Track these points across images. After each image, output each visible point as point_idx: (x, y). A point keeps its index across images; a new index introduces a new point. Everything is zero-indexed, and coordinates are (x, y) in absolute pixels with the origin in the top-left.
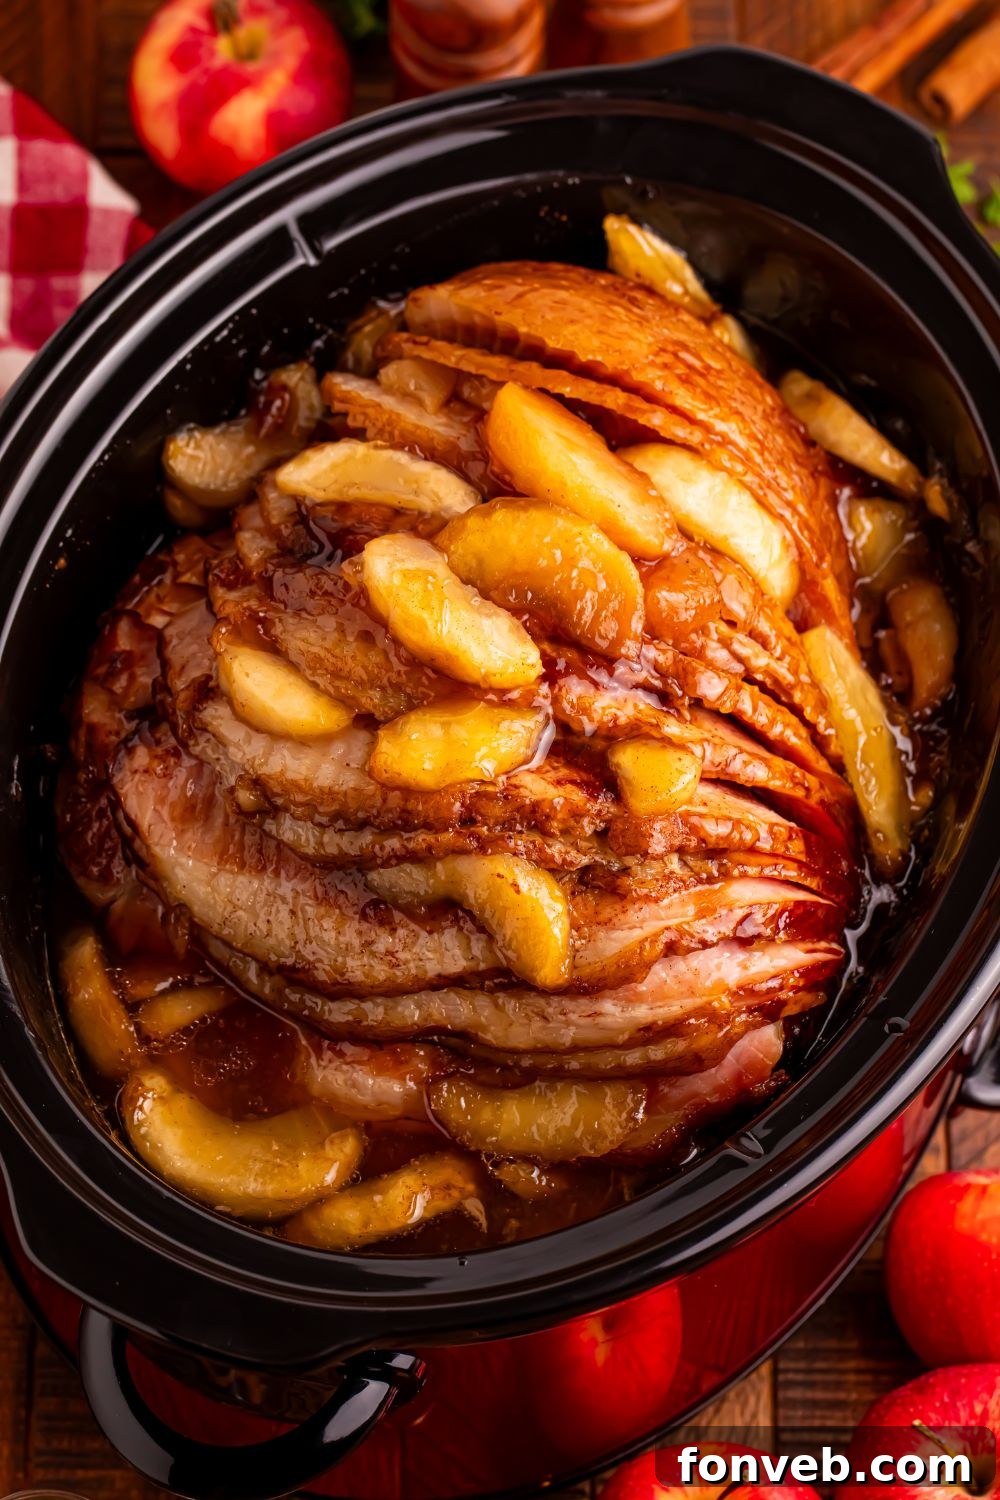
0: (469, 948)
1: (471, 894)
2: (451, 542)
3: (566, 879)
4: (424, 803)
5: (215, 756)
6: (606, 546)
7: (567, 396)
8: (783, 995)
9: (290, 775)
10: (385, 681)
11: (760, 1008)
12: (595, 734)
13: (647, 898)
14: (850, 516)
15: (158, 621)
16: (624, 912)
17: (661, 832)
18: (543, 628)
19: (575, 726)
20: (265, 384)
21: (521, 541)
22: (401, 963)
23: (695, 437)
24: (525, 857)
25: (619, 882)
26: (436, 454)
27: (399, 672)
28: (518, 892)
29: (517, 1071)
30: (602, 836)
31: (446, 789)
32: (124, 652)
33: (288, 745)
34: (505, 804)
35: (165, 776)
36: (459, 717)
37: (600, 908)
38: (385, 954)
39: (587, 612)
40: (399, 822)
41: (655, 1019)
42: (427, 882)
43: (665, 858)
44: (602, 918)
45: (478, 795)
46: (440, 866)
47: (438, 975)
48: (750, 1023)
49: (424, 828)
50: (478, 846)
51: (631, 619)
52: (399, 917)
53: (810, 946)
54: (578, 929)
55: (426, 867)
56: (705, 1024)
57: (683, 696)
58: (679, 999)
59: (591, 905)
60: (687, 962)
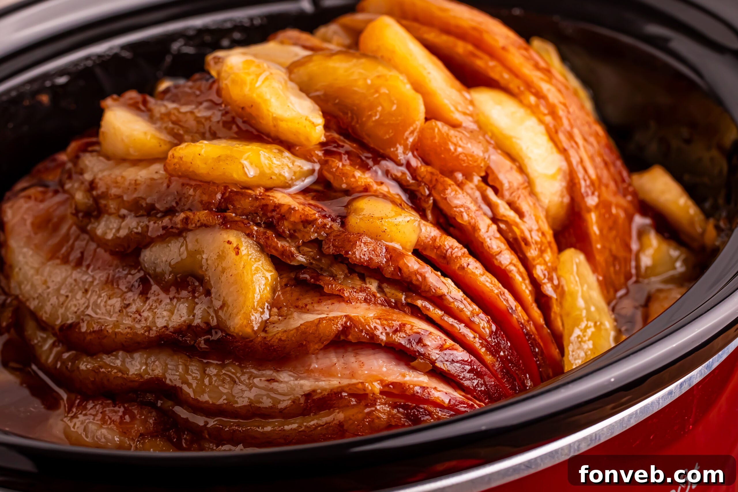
0: (194, 309)
2: (297, 67)
3: (285, 275)
4: (195, 189)
6: (407, 88)
10: (207, 128)
11: (404, 407)
12: (346, 190)
14: (641, 235)
16: (319, 303)
17: (365, 243)
19: (335, 184)
22: (143, 320)
23: (515, 85)
24: (255, 239)
25: (321, 278)
28: (237, 253)
29: (206, 432)
30: (319, 244)
34: (253, 201)
35: (40, 201)
37: (301, 298)
38: (135, 313)
39: (374, 119)
40: (174, 204)
41: (317, 388)
42: (180, 251)
43: (367, 280)
44: (301, 303)
45: (237, 193)
46: (190, 237)
47: (165, 327)
48: (393, 416)
49: (190, 210)
50: (222, 223)
51: (406, 130)
52: (155, 288)
53: (469, 396)
54: (279, 309)
55: (181, 240)
56: (355, 403)
57: (430, 195)
58: (340, 378)
59: (296, 295)
60: (358, 357)
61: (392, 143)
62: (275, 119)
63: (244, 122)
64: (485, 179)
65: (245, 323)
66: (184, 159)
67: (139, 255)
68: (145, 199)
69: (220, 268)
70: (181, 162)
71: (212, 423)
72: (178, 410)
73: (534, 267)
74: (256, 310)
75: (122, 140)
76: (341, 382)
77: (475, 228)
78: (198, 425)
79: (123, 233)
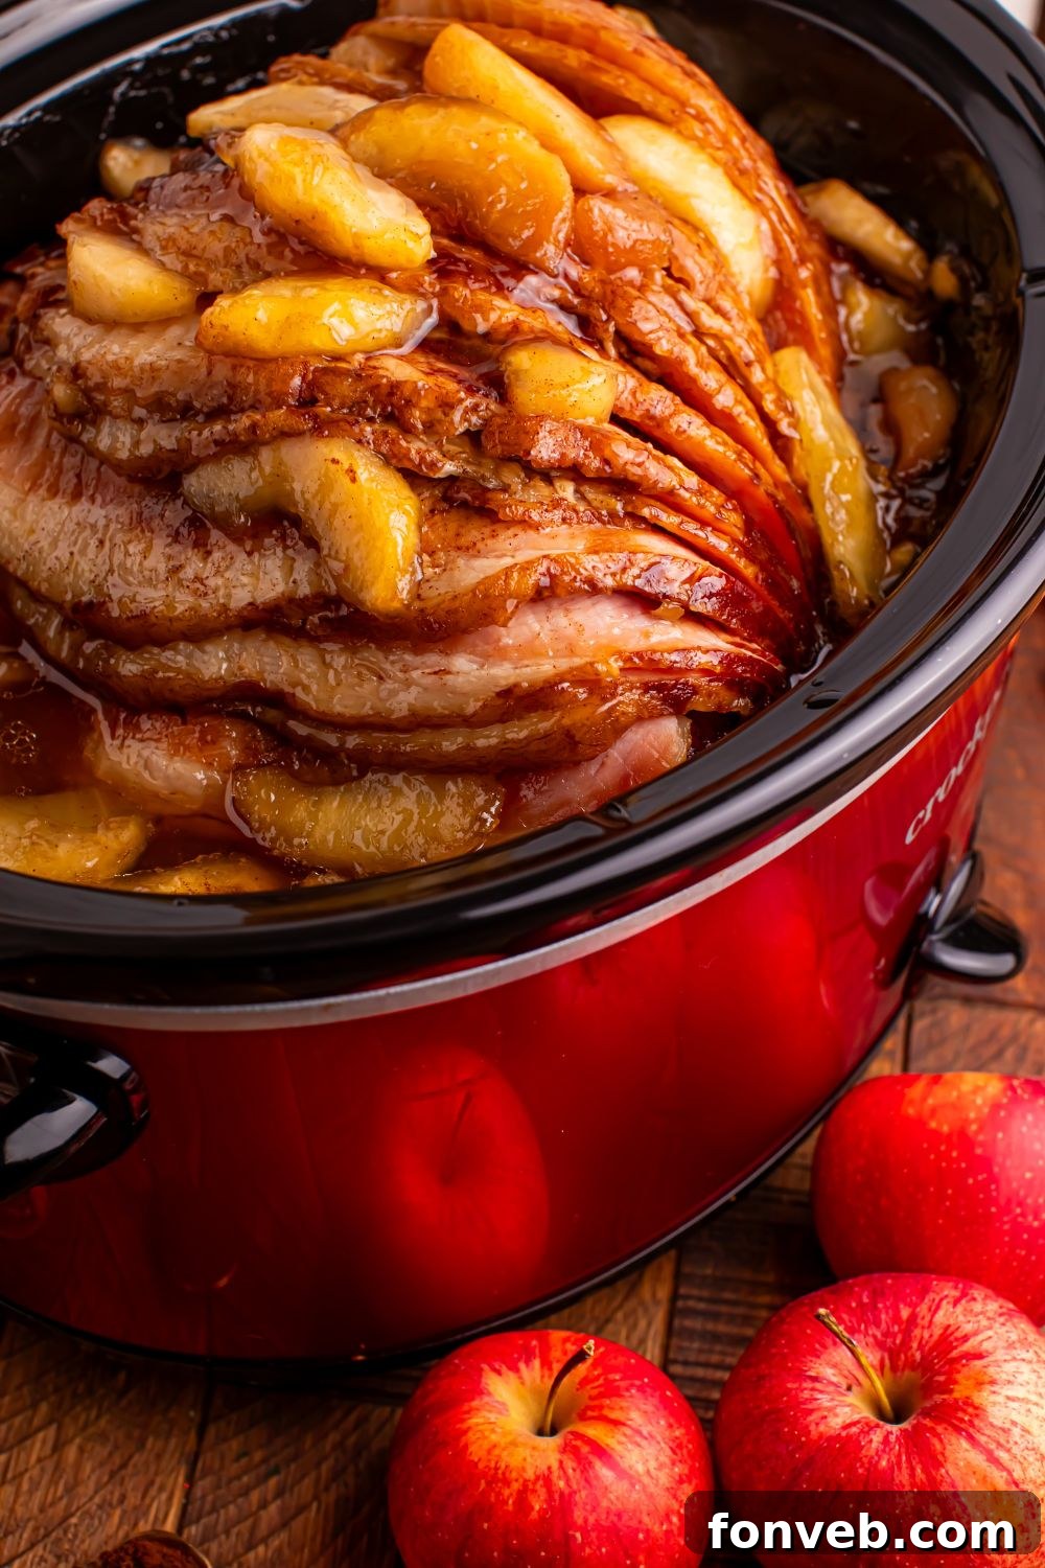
0: (292, 569)
1: (297, 486)
2: (352, 133)
3: (427, 494)
4: (256, 374)
5: (47, 366)
6: (533, 149)
8: (692, 679)
9: (112, 357)
10: (242, 256)
11: (660, 688)
12: (487, 336)
13: (525, 523)
14: (844, 289)
16: (493, 537)
17: (550, 432)
18: (446, 225)
19: (466, 326)
21: (434, 134)
22: (210, 592)
23: (664, 106)
24: (372, 446)
25: (489, 495)
27: (259, 245)
28: (354, 480)
29: (343, 755)
30: (474, 438)
31: (285, 358)
33: (121, 333)
34: (355, 381)
37: (463, 531)
38: (193, 581)
39: (499, 206)
40: (225, 400)
41: (519, 679)
42: (250, 477)
43: (557, 484)
44: (463, 541)
45: (325, 371)
46: (266, 455)
47: (250, 604)
48: (645, 705)
49: (253, 407)
50: (313, 427)
51: (553, 221)
52: (216, 535)
53: (738, 640)
54: (432, 554)
55: (250, 459)
56: (585, 695)
57: (608, 321)
58: (553, 657)
59: (452, 527)
60: (570, 615)
61: (535, 242)
62: (356, 235)
63: (301, 243)
64: (668, 271)
65: (389, 596)
66: (230, 329)
67: (180, 484)
68: (174, 395)
69: (327, 505)
70: (227, 333)
71: (352, 741)
72: (292, 724)
73: (761, 396)
74: (404, 572)
75: (112, 294)
76: (557, 665)
77: (681, 362)
78: (329, 746)
79: (146, 450)
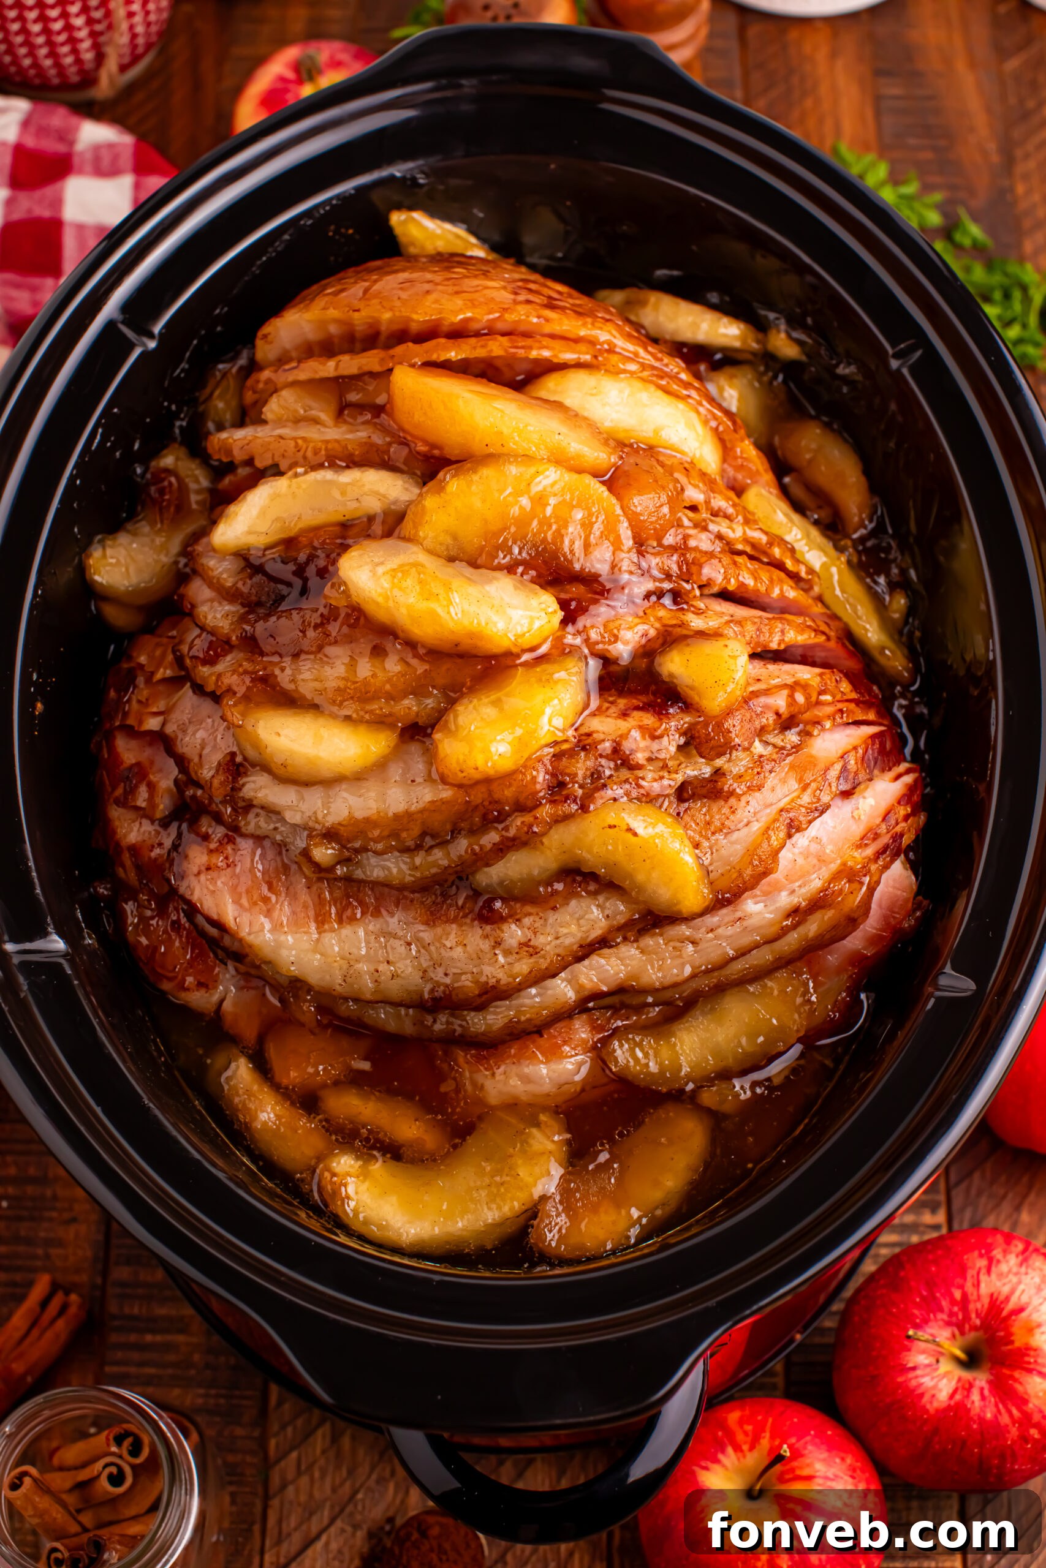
1: (587, 855)
2: (416, 530)
4: (509, 787)
5: (272, 826)
6: (566, 476)
7: (454, 359)
8: (898, 829)
9: (359, 815)
11: (886, 850)
12: (634, 655)
13: (750, 790)
15: (153, 724)
16: (733, 812)
20: (149, 476)
21: (484, 501)
22: (539, 950)
23: (585, 353)
24: (626, 799)
25: (717, 785)
26: (356, 459)
28: (635, 834)
31: (525, 764)
32: (132, 766)
33: (344, 786)
35: (228, 866)
36: (508, 689)
38: (520, 947)
41: (798, 899)
44: (714, 826)
45: (556, 757)
46: (547, 841)
48: (881, 866)
49: (518, 812)
50: (578, 808)
57: (693, 588)
58: (814, 872)
59: (700, 819)
64: (685, 508)
72: (639, 999)
73: (783, 562)
76: (821, 876)
77: (746, 583)
79: (426, 871)
